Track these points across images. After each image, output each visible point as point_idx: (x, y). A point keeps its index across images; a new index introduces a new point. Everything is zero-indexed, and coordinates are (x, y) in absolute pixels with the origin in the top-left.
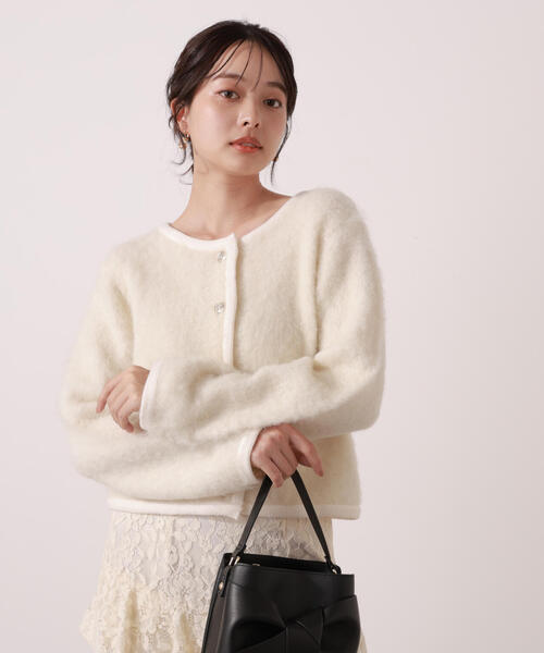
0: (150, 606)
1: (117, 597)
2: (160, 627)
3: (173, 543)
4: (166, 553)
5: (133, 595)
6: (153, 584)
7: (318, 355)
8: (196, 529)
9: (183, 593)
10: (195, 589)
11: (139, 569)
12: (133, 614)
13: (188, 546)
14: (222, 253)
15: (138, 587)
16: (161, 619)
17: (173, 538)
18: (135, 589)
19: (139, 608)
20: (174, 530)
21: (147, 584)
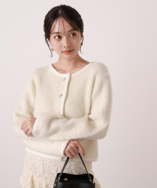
0: (37, 180)
1: (28, 177)
2: (40, 186)
3: (43, 165)
4: (41, 167)
5: (32, 177)
6: (38, 175)
7: (90, 115)
8: (49, 162)
9: (46, 178)
10: (50, 178)
11: (34, 170)
12: (33, 182)
13: (47, 166)
14: (65, 79)
15: (34, 175)
16: (41, 184)
17: (43, 163)
18: (33, 175)
19: (34, 180)
20: (43, 161)
21: (36, 174)
